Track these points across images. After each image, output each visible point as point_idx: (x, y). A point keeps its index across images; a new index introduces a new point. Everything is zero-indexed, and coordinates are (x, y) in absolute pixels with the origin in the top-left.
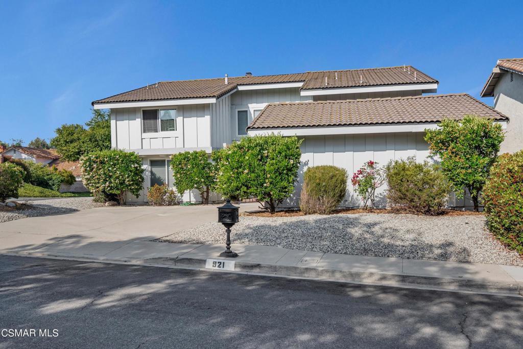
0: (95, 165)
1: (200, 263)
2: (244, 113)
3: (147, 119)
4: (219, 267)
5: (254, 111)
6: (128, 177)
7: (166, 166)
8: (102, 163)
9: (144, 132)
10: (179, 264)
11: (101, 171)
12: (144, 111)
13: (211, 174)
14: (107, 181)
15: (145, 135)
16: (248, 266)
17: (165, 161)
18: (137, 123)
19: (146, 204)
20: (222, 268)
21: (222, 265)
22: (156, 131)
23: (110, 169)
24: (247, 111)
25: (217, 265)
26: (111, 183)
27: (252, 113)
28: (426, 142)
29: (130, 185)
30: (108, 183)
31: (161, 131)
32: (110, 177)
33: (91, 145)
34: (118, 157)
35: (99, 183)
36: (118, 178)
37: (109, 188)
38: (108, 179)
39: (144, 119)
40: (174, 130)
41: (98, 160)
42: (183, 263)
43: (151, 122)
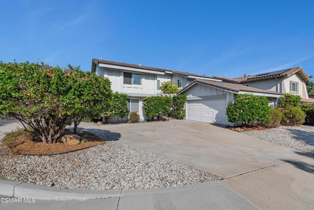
3: (126, 77)
6: (125, 108)
7: (131, 102)
9: (124, 84)
12: (124, 72)
18: (121, 78)
22: (130, 83)
31: (134, 84)
36: (121, 108)
40: (139, 84)
43: (128, 79)
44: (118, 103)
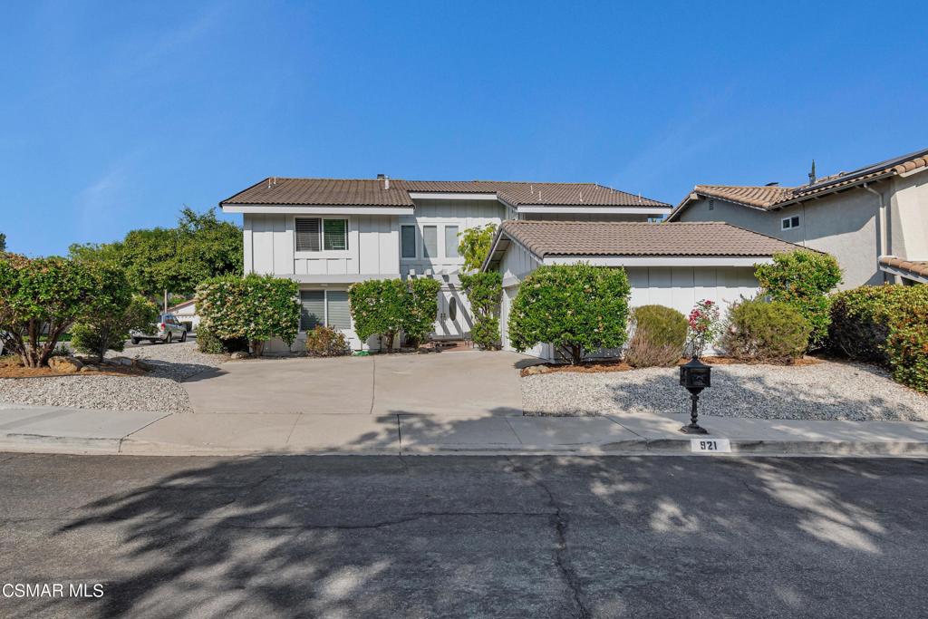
0: (231, 298)
1: (682, 445)
2: (411, 229)
3: (302, 231)
4: (710, 448)
5: (424, 227)
6: (286, 316)
7: (326, 300)
8: (242, 294)
9: (297, 250)
10: (653, 449)
11: (242, 307)
12: (297, 219)
13: (413, 313)
14: (251, 321)
15: (300, 254)
16: (748, 445)
17: (323, 292)
18: (288, 237)
19: (304, 354)
20: (714, 451)
21: (713, 446)
22: (316, 249)
23: (256, 303)
24: (414, 227)
25: (707, 446)
26: (257, 324)
27: (422, 229)
28: (757, 279)
29: (287, 327)
30: (253, 325)
31: (325, 249)
32: (257, 314)
33: (194, 266)
34: (269, 285)
35: (236, 324)
36: (271, 316)
37: (254, 333)
38: (252, 319)
39: (297, 231)
40: (344, 249)
41: (236, 290)
42: (659, 446)
43: (310, 235)
44: (264, 304)
